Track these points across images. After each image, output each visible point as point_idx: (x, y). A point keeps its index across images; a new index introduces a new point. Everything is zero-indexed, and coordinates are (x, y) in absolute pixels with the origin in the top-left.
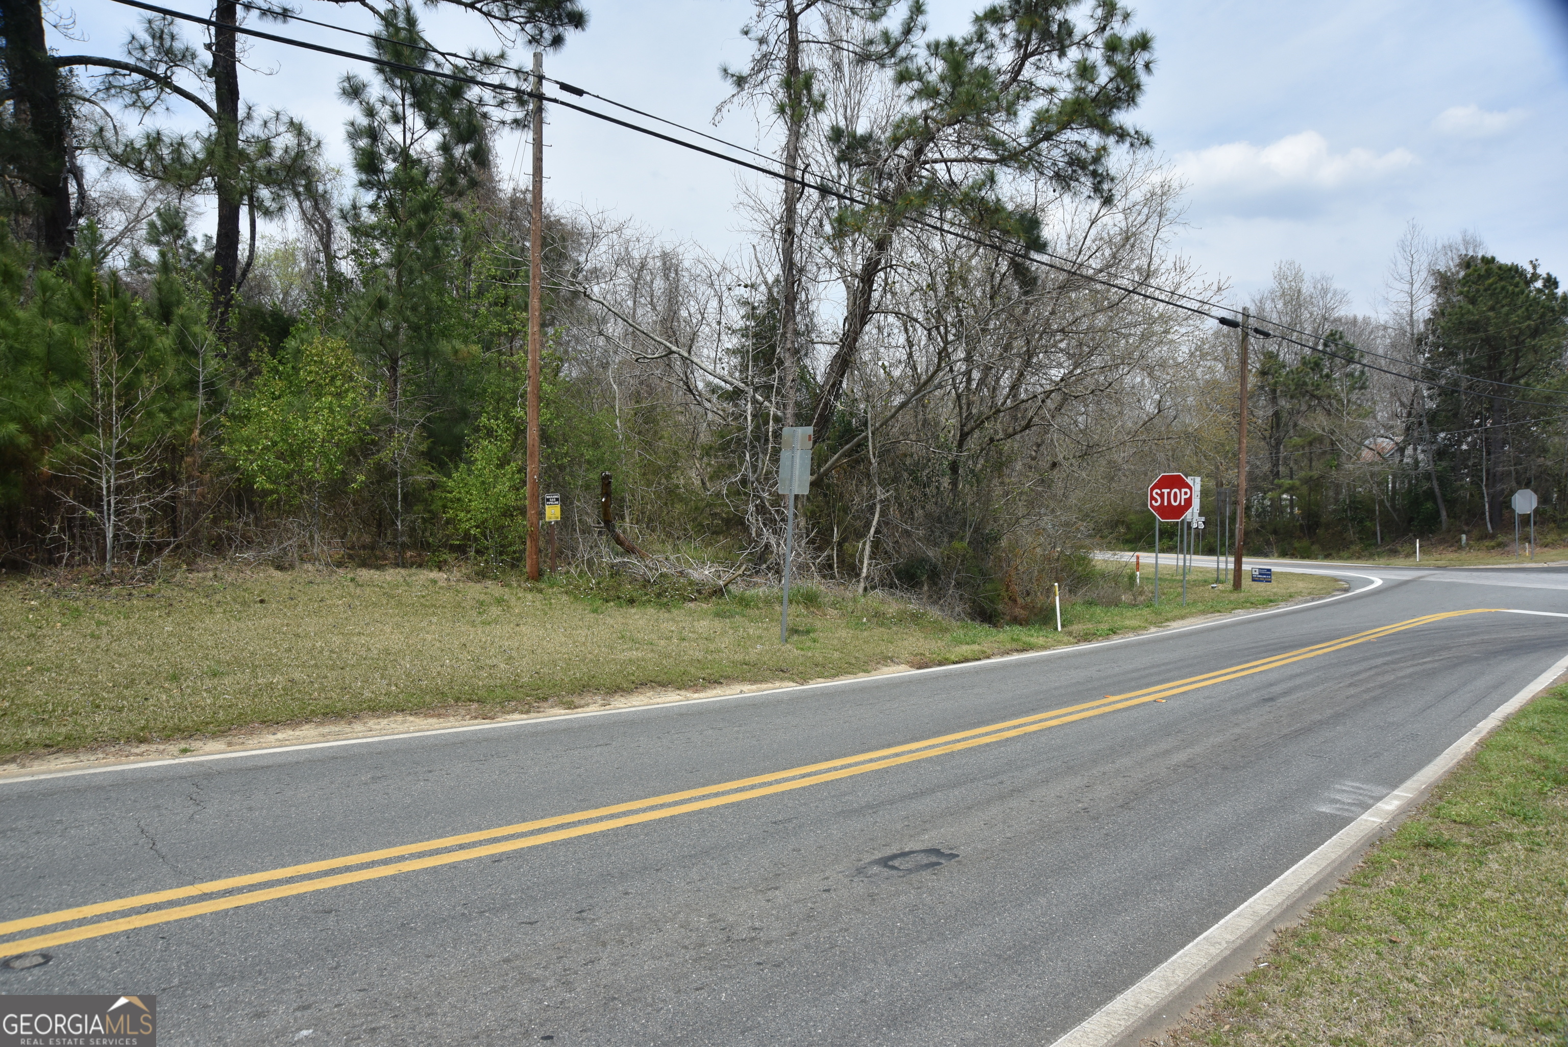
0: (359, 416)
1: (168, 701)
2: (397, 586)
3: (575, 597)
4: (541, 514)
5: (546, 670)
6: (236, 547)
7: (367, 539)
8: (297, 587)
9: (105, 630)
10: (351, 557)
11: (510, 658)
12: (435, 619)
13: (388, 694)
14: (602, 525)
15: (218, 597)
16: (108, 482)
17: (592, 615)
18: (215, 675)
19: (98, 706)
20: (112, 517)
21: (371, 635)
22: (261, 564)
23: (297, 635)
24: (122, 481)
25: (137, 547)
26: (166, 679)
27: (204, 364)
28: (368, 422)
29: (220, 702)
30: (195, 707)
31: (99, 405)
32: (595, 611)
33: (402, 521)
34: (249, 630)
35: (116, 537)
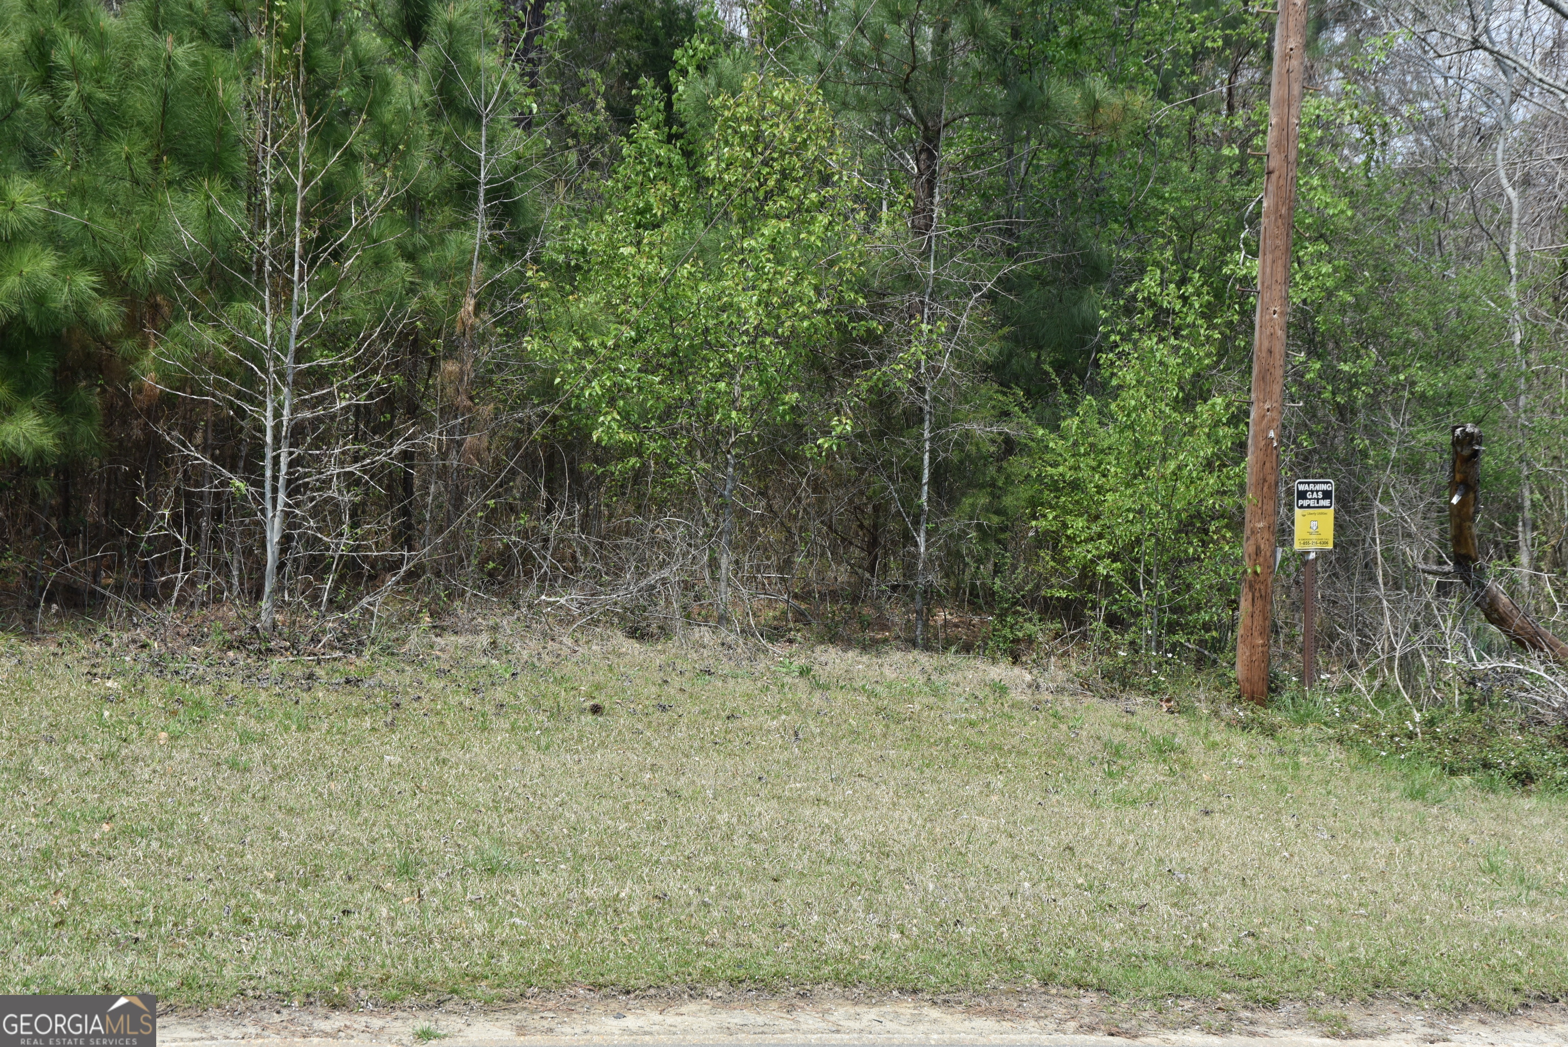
0: (841, 273)
1: (392, 921)
2: (908, 695)
3: (1364, 754)
4: (1284, 533)
5: (1276, 930)
6: (542, 579)
7: (840, 575)
8: (676, 681)
9: (258, 753)
10: (801, 617)
11: (1184, 890)
12: (998, 781)
13: (881, 948)
14: (1450, 567)
15: (500, 694)
16: (277, 414)
17: (1409, 805)
18: (491, 871)
19: (247, 921)
20: (282, 496)
21: (845, 807)
22: (595, 622)
23: (674, 794)
24: (308, 414)
25: (327, 569)
26: (389, 872)
27: (490, 141)
28: (862, 286)
29: (503, 933)
30: (449, 939)
31: (267, 235)
32: (1416, 794)
33: (929, 533)
34: (568, 773)
35: (286, 540)
